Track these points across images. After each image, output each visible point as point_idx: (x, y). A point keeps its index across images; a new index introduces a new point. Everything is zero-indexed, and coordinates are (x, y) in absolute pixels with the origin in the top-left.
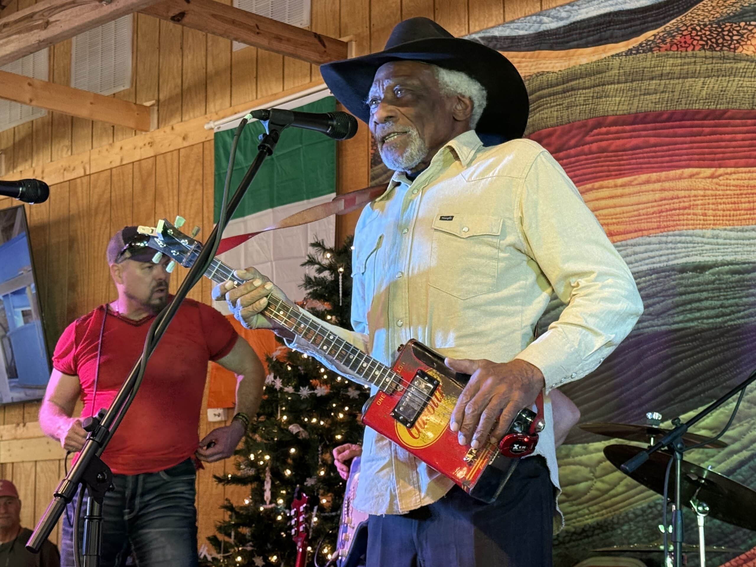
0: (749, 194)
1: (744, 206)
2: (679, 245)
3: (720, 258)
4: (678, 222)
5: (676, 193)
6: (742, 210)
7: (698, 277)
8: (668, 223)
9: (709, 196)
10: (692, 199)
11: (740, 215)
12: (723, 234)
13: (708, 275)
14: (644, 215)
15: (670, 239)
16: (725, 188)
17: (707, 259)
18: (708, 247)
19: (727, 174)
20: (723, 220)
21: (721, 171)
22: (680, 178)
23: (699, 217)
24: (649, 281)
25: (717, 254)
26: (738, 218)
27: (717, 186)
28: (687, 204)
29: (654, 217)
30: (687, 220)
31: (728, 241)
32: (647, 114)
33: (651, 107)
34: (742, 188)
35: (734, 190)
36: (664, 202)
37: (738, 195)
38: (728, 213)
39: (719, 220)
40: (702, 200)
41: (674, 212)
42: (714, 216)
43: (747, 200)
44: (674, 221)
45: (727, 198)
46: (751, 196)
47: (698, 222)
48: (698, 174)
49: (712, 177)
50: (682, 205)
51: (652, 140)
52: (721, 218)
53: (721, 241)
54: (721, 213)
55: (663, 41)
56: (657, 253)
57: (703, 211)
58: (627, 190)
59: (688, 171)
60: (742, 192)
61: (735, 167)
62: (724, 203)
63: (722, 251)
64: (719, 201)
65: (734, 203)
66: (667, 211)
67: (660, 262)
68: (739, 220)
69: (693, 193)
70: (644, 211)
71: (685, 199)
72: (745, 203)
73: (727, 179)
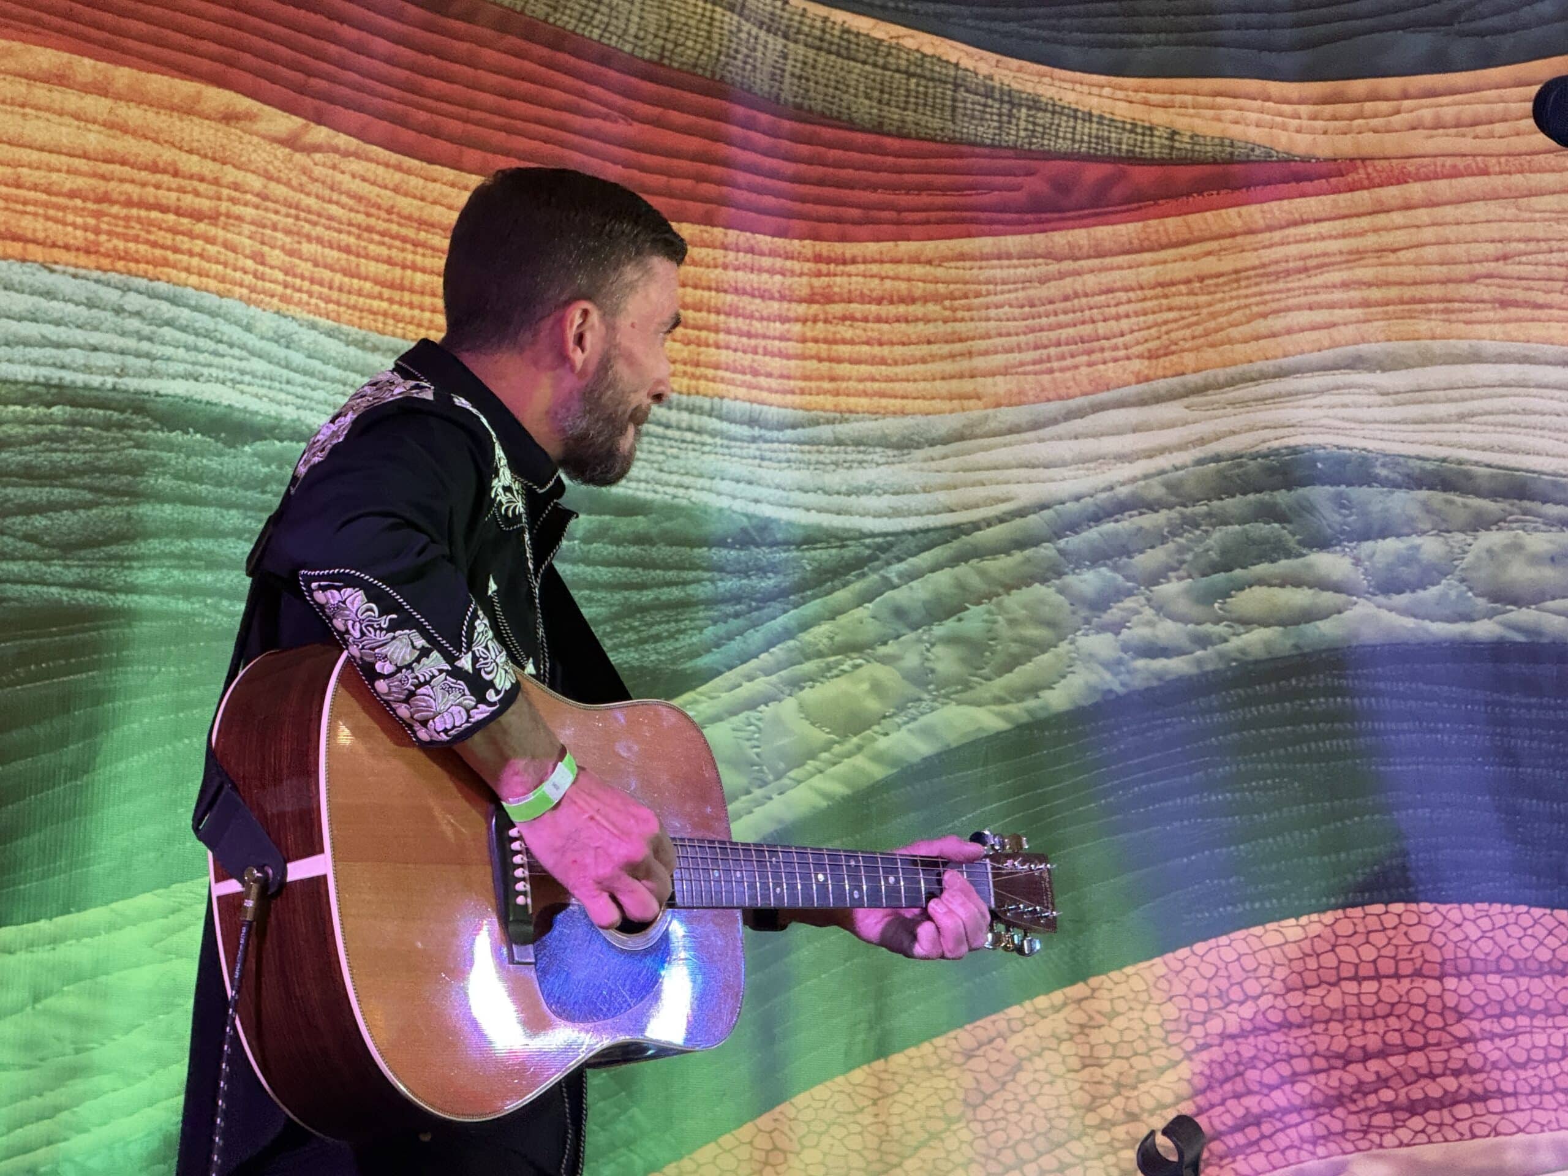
0: (393, 237)
1: (373, 268)
2: (167, 332)
3: (289, 413)
4: (169, 254)
5: (168, 155)
6: (366, 279)
7: (220, 455)
8: (132, 246)
9: (276, 202)
10: (225, 192)
11: (360, 293)
12: (307, 337)
13: (246, 458)
14: (35, 187)
15: (133, 301)
16: (327, 193)
17: (254, 405)
18: (259, 365)
19: (336, 150)
20: (310, 294)
23: (243, 262)
24: (37, 422)
25: (282, 396)
26: (353, 299)
27: (304, 179)
28: (205, 204)
29: (76, 211)
30: (201, 256)
31: (317, 365)
34: (373, 211)
35: (351, 210)
36: (117, 168)
37: (359, 227)
38: (327, 274)
39: (300, 290)
40: (257, 207)
41: (155, 214)
42: (286, 273)
43: (384, 251)
44: (154, 244)
45: (329, 228)
46: (397, 243)
47: (238, 275)
48: (250, 117)
50: (188, 200)
52: (306, 285)
53: (298, 358)
54: (305, 267)
56: (80, 336)
57: (257, 246)
59: (217, 97)
60: (372, 221)
62: (319, 240)
63: (299, 390)
64: (307, 227)
65: (347, 250)
66: (129, 203)
67: (87, 369)
68: (354, 307)
69: (231, 174)
70: (38, 176)
71: (202, 187)
72: (377, 259)
73: (334, 167)
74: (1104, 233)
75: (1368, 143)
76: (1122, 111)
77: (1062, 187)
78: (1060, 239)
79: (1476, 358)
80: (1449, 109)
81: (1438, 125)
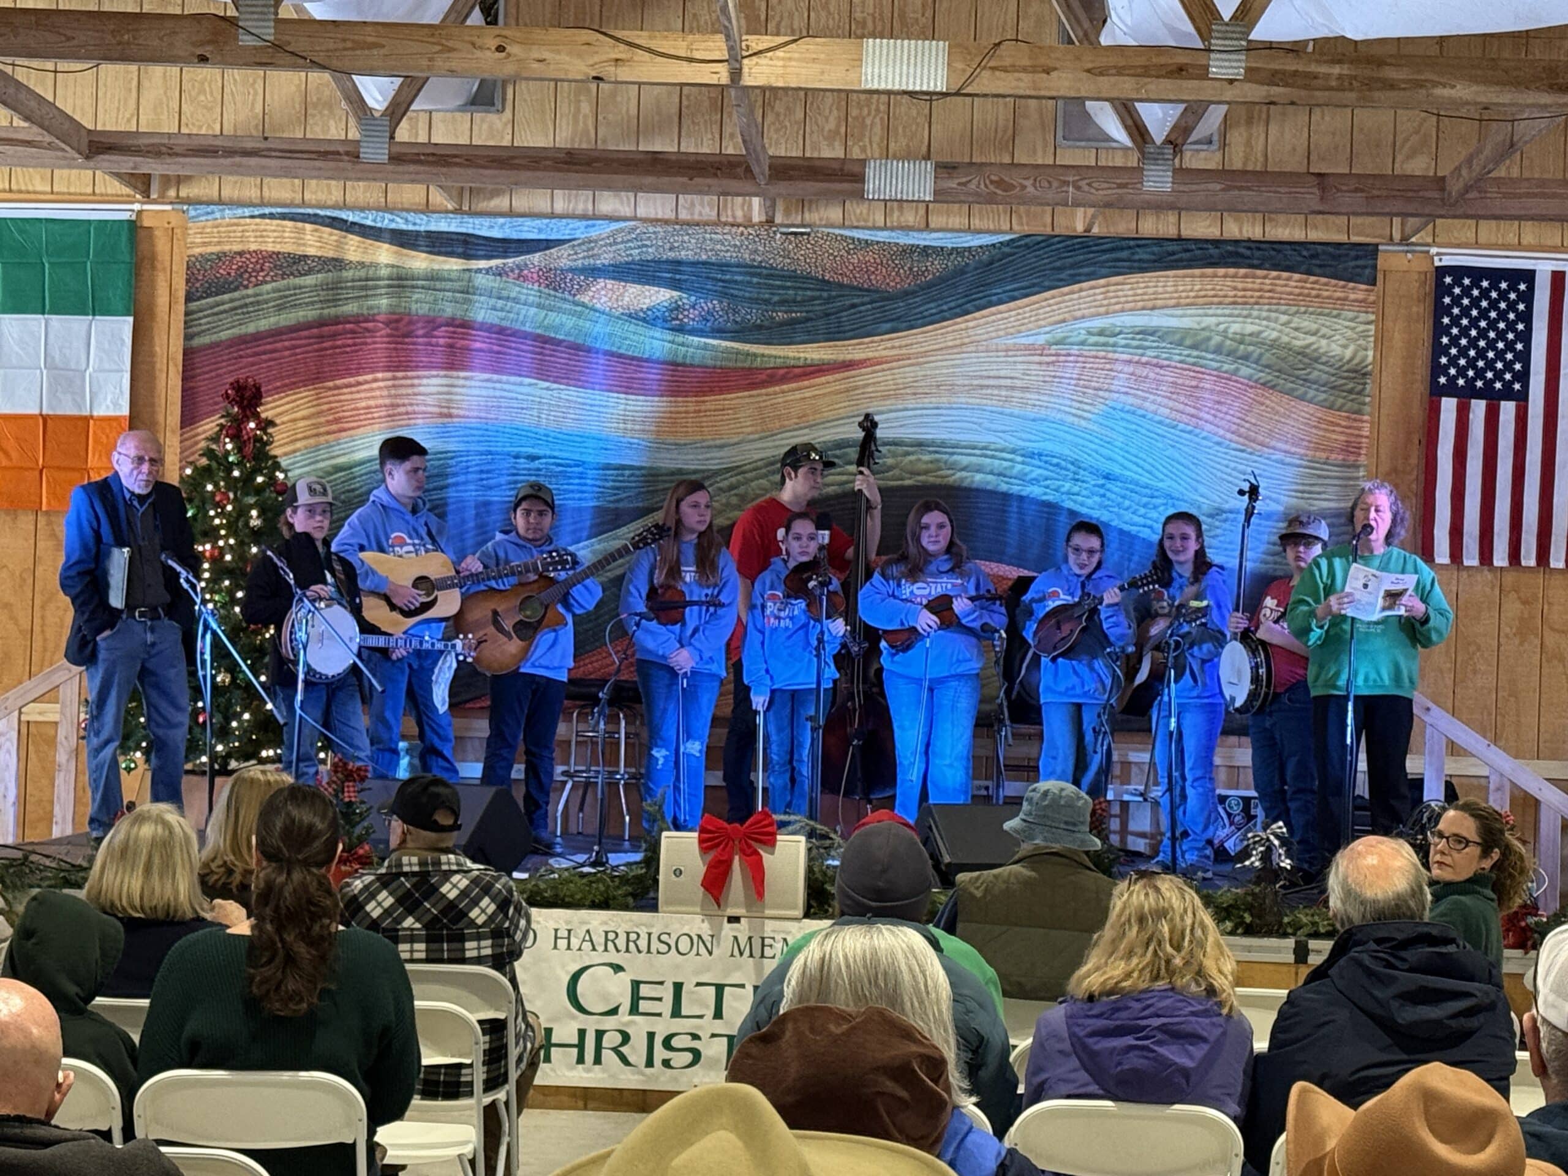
2: (515, 436)
3: (548, 453)
4: (516, 418)
5: (515, 395)
6: (569, 419)
7: (529, 464)
9: (543, 403)
10: (529, 402)
12: (553, 434)
13: (536, 464)
14: (483, 406)
15: (507, 430)
16: (558, 399)
17: (538, 451)
18: (539, 442)
19: (560, 389)
20: (554, 424)
21: (555, 386)
22: (521, 384)
23: (534, 418)
24: (484, 460)
25: (546, 449)
27: (551, 397)
28: (524, 406)
30: (523, 418)
31: (556, 441)
32: (492, 326)
33: (496, 321)
35: (565, 403)
36: (503, 400)
38: (558, 419)
42: (547, 420)
44: (512, 416)
47: (533, 422)
49: (548, 389)
50: (520, 405)
51: (496, 348)
52: (552, 422)
53: (550, 439)
54: (552, 418)
55: (512, 271)
57: (538, 414)
58: (468, 383)
59: (527, 380)
60: (570, 405)
61: (568, 385)
62: (556, 411)
63: (551, 447)
65: (564, 412)
67: (496, 447)
68: (566, 426)
69: (531, 398)
70: (484, 403)
71: (523, 402)
72: (572, 414)
73: (559, 393)
74: (785, 387)
75: (871, 355)
76: (791, 354)
77: (771, 376)
78: (771, 390)
79: (906, 409)
80: (897, 343)
81: (893, 347)
